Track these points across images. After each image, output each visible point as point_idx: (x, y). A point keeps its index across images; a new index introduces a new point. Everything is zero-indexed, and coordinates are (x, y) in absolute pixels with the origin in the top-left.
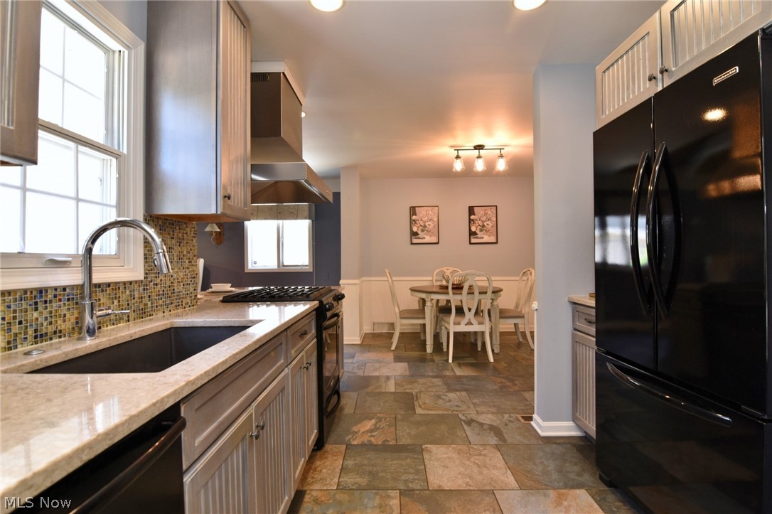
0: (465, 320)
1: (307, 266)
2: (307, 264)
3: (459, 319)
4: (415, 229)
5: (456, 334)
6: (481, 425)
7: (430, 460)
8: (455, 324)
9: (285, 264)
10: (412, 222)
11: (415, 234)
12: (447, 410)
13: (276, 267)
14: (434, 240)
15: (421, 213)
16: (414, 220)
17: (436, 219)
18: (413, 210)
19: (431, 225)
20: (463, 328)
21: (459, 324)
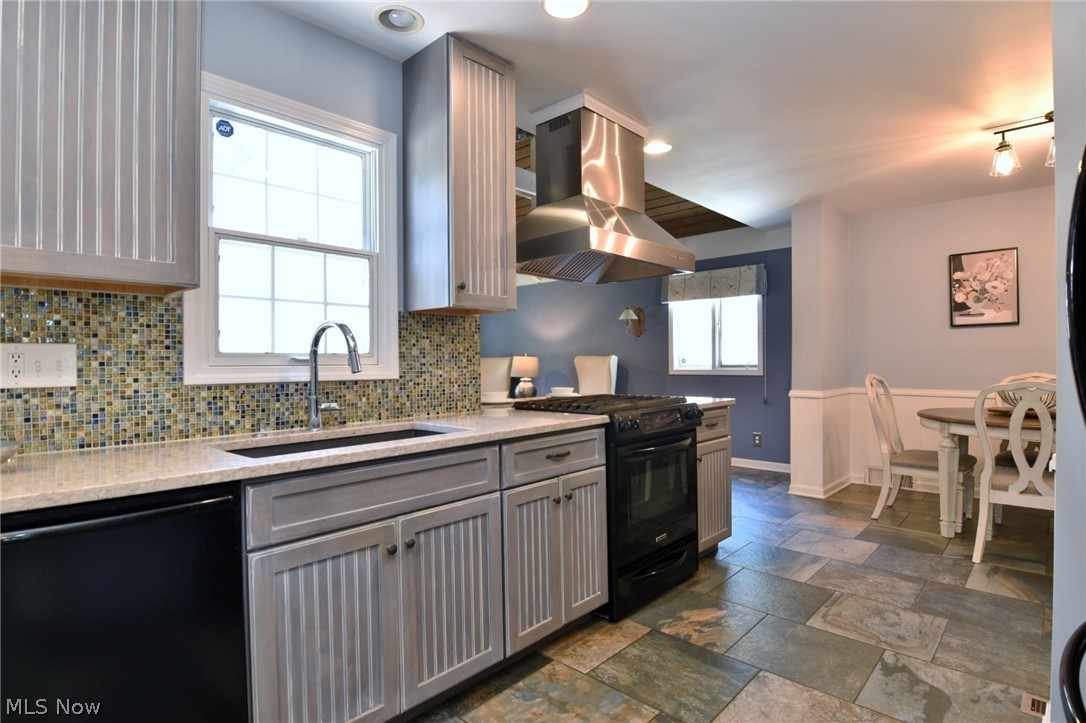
0: (1022, 482)
1: (756, 366)
2: (756, 363)
3: (1004, 478)
4: (959, 298)
5: (994, 507)
6: (915, 680)
7: (753, 695)
8: (994, 487)
9: (724, 364)
10: (953, 284)
11: (958, 308)
12: (873, 636)
13: (710, 368)
14: (1008, 316)
15: (974, 267)
16: (958, 281)
17: (1011, 275)
18: (955, 261)
19: (997, 288)
20: (1013, 498)
21: (1005, 489)
